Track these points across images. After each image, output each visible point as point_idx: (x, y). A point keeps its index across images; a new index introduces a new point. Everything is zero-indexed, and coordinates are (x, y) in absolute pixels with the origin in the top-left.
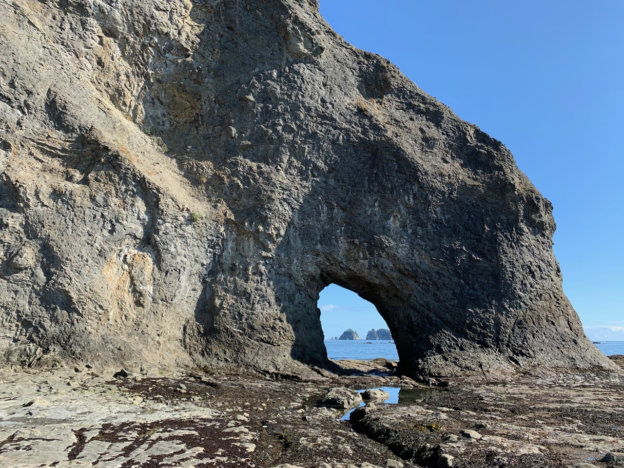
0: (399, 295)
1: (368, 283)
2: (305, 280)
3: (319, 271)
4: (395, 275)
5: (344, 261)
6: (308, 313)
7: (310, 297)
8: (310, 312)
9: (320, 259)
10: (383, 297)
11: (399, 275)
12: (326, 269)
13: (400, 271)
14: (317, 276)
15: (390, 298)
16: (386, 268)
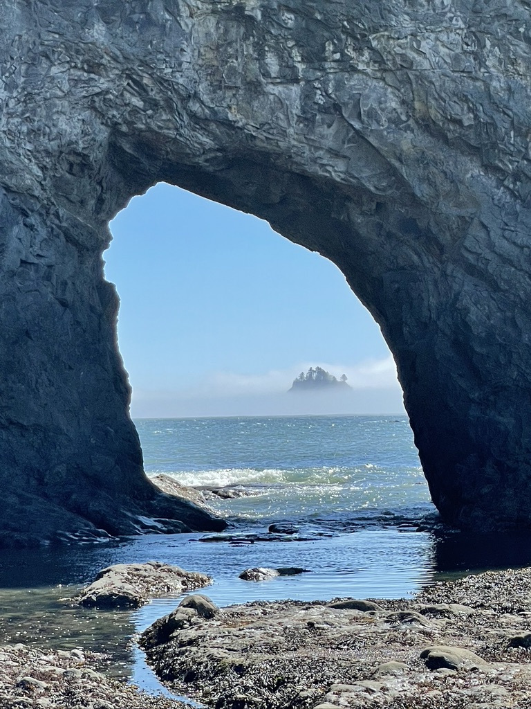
0: (422, 224)
1: (305, 179)
2: (44, 168)
3: (103, 134)
4: (408, 141)
5: (202, 88)
6: (64, 304)
7: (69, 238)
8: (69, 297)
9: (102, 83)
10: (363, 231)
11: (424, 141)
12: (130, 124)
13: (427, 125)
14: (97, 155)
15: (389, 236)
16: (371, 114)
